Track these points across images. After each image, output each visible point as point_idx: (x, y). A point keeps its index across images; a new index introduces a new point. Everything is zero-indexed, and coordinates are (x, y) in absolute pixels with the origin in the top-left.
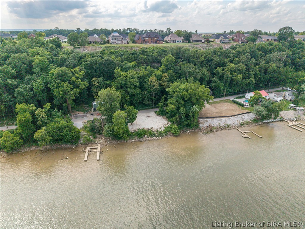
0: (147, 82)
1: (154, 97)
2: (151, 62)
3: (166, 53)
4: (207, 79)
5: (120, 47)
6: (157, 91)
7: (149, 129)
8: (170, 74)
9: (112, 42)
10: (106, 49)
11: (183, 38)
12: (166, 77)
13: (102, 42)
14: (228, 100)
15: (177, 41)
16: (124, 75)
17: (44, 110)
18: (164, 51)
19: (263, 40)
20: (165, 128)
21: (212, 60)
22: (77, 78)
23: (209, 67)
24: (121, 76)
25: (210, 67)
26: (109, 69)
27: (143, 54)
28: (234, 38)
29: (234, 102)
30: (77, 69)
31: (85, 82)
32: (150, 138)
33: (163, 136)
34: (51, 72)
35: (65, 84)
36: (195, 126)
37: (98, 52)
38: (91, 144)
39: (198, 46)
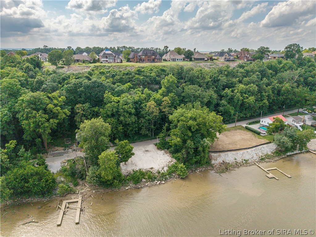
0: (144, 107)
1: (153, 126)
2: (148, 83)
3: (166, 72)
4: (215, 102)
5: (112, 66)
6: (156, 119)
7: (148, 170)
8: (172, 97)
9: (104, 61)
10: (95, 68)
11: (183, 56)
12: (168, 101)
13: (91, 60)
14: (240, 127)
15: (177, 60)
16: (115, 100)
17: (6, 150)
18: (163, 70)
19: (270, 57)
20: (169, 167)
21: (218, 80)
22: (56, 105)
23: (215, 88)
24: (111, 102)
25: (217, 88)
26: (97, 93)
27: (139, 74)
28: (239, 56)
29: (247, 128)
30: (55, 94)
31: (66, 110)
32: (149, 183)
33: (166, 179)
34: (21, 98)
35: (38, 114)
36: (206, 163)
37: (86, 72)
38: (70, 195)
39: (201, 64)
